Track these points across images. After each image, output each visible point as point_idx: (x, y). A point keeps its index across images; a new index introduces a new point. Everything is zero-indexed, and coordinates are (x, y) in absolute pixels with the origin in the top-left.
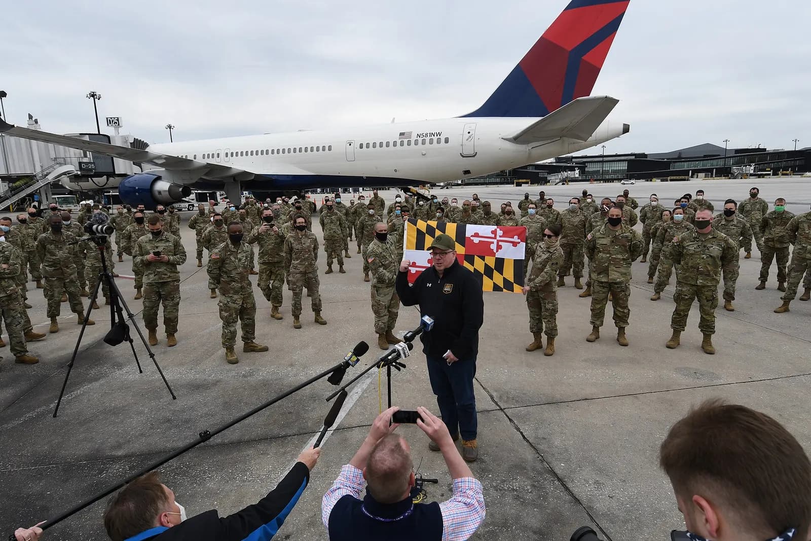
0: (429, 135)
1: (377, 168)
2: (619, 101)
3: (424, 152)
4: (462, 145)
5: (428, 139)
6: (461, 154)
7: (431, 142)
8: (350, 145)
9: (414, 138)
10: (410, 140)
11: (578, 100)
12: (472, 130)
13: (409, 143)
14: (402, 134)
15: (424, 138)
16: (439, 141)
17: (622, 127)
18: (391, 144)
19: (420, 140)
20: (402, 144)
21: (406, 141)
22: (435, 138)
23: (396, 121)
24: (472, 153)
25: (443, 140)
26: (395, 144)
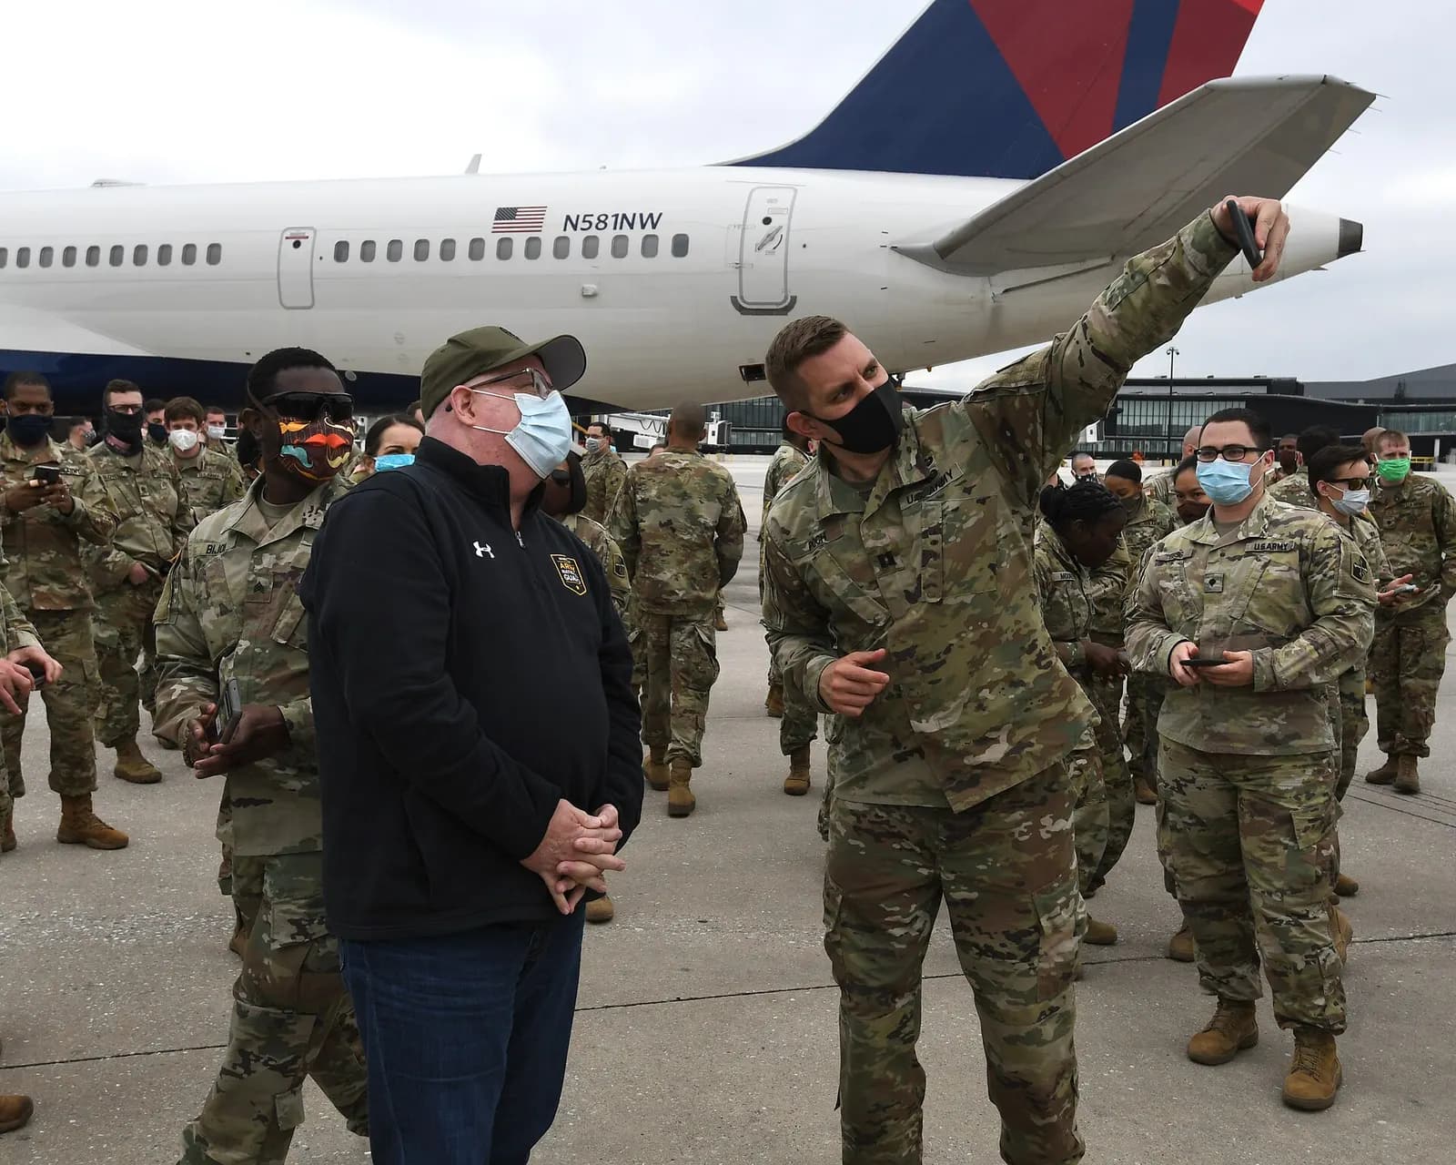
0: (611, 221)
1: (400, 339)
2: (1372, 97)
3: (591, 287)
4: (739, 266)
5: (606, 237)
6: (734, 300)
7: (620, 248)
8: (297, 245)
9: (550, 232)
10: (537, 239)
11: (1212, 90)
12: (779, 212)
13: (533, 250)
14: (505, 214)
15: (593, 232)
16: (649, 247)
17: (1334, 231)
18: (462, 249)
19: (577, 239)
20: (504, 251)
21: (519, 241)
22: (636, 236)
23: (482, 169)
24: (776, 297)
25: (665, 245)
26: (476, 248)
